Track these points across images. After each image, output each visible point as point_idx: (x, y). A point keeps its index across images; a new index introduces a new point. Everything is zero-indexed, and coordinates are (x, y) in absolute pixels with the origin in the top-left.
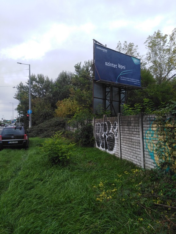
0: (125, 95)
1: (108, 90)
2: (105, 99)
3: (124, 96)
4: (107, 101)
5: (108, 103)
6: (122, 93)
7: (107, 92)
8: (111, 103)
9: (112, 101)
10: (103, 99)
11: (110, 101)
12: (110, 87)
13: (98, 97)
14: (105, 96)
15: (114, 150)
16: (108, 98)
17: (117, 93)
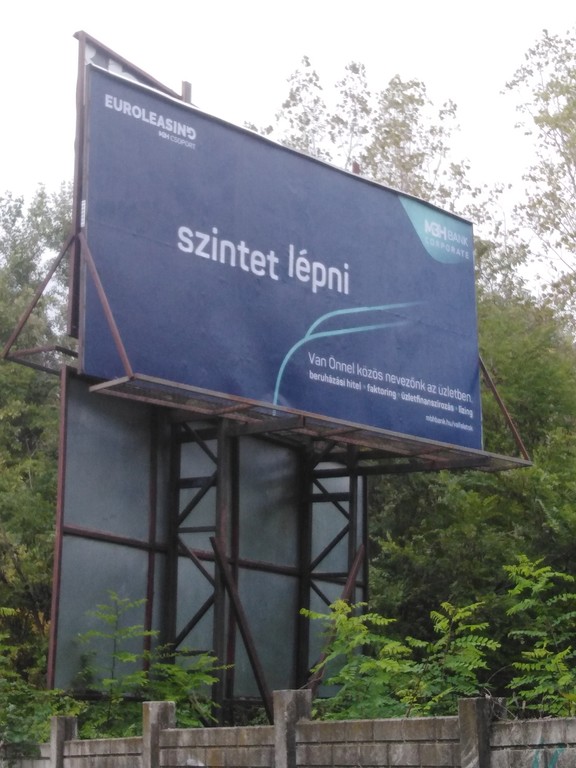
0: (351, 516)
1: (195, 464)
2: (166, 550)
3: (343, 522)
4: (185, 566)
5: (193, 583)
6: (325, 497)
7: (189, 483)
8: (224, 582)
9: (235, 563)
10: (150, 549)
11: (210, 567)
12: (212, 445)
13: (105, 531)
14: (174, 521)
16: (199, 543)
17: (276, 493)
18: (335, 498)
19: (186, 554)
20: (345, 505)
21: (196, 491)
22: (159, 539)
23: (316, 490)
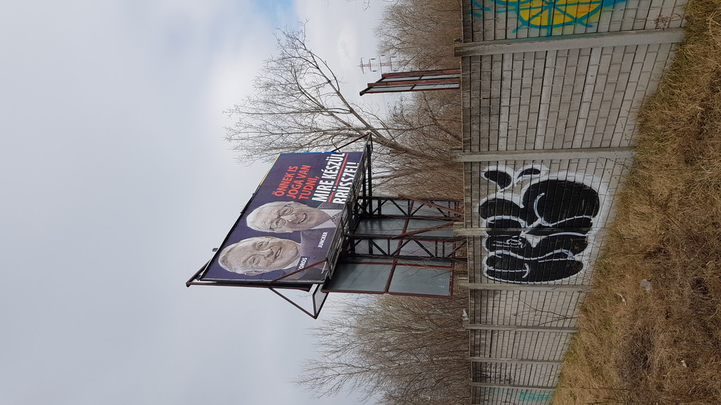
2: (396, 259)
4: (403, 252)
5: (411, 248)
7: (371, 250)
10: (395, 265)
11: (404, 241)
13: (388, 278)
14: (386, 256)
15: (595, 187)
16: (394, 246)
18: (380, 205)
19: (399, 250)
20: (383, 201)
21: (374, 247)
22: (392, 261)
23: (376, 213)
